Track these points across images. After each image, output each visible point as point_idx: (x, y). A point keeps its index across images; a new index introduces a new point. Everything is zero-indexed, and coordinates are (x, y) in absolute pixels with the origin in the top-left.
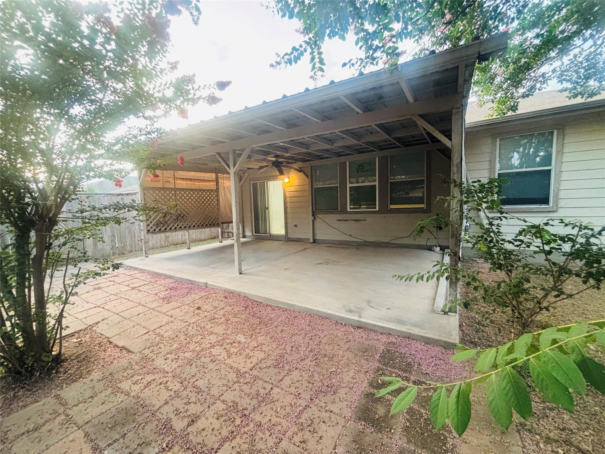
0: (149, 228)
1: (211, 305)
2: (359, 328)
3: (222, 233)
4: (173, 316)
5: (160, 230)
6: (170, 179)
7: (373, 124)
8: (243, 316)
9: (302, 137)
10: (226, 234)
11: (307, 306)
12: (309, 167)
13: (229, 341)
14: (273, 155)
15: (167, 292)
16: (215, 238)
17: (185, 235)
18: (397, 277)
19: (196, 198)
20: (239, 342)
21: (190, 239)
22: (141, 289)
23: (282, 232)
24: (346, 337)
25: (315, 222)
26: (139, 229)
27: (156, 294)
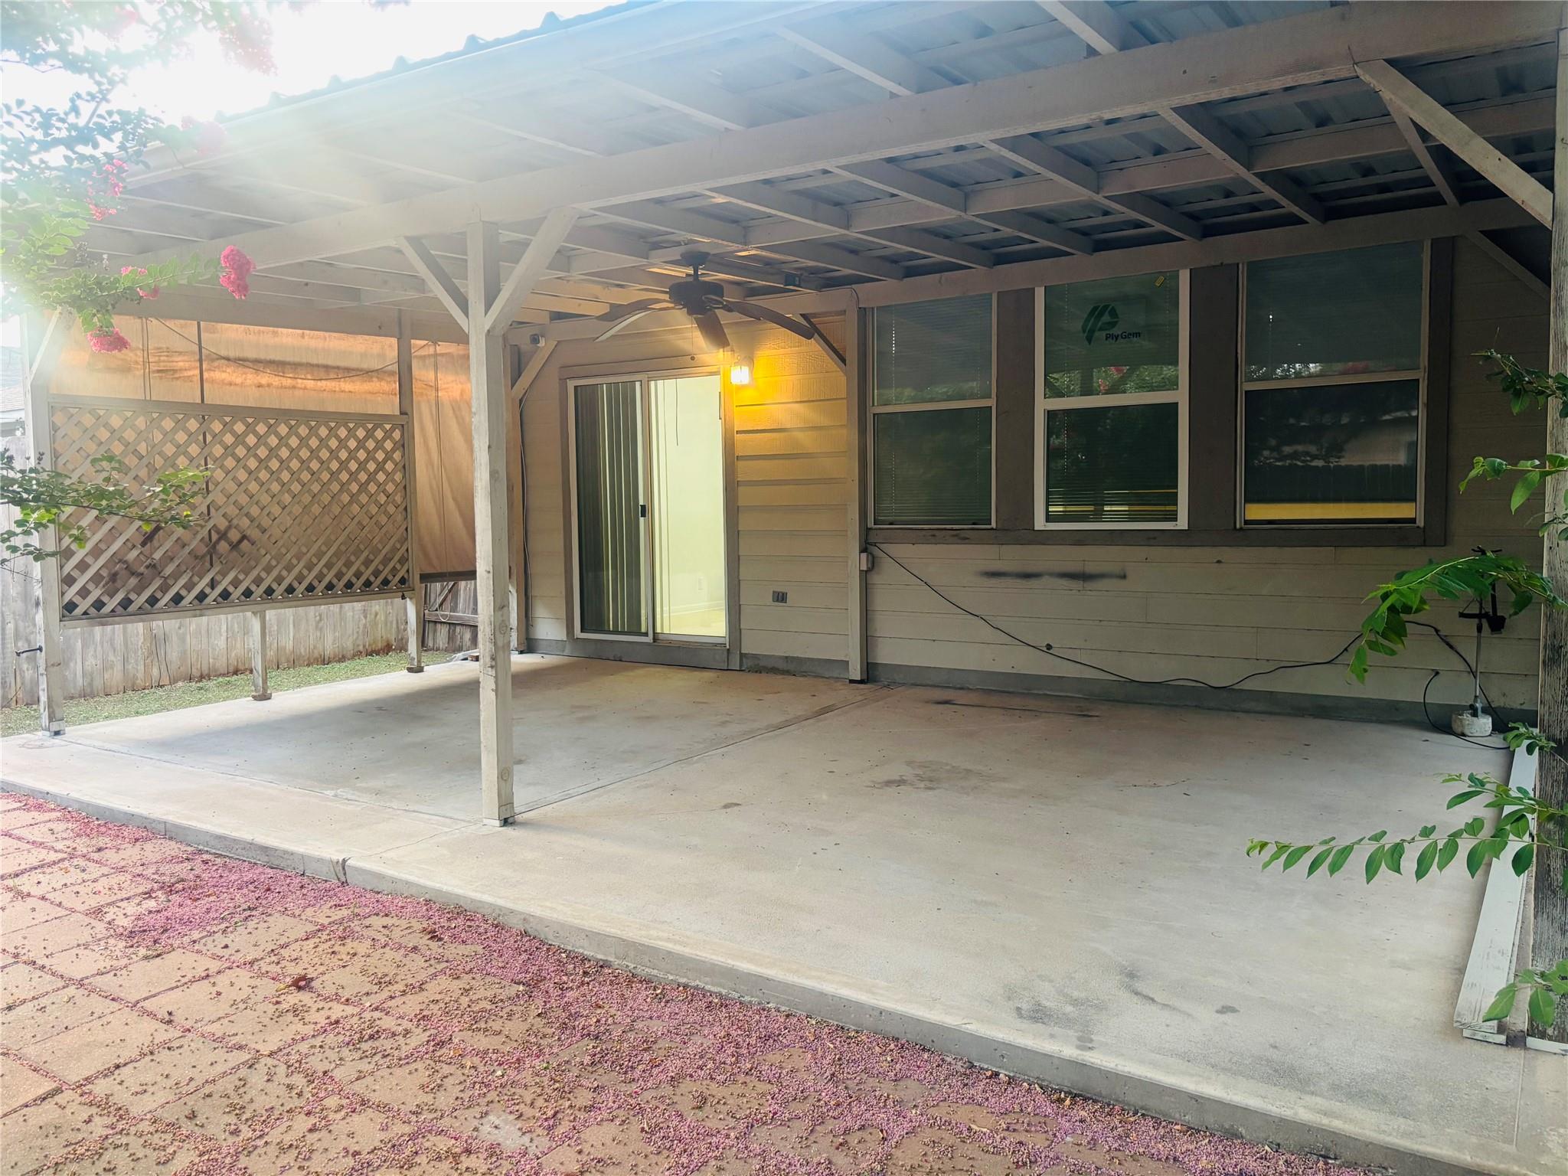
0: (71, 593)
1: (363, 972)
2: (1079, 1097)
3: (425, 625)
4: (178, 1018)
5: (126, 603)
6: (180, 363)
7: (1164, 107)
8: (516, 1028)
9: (820, 166)
10: (442, 632)
11: (829, 988)
12: (853, 317)
13: (442, 1144)
14: (676, 253)
15: (151, 904)
16: (387, 649)
17: (246, 631)
18: (1271, 849)
19: (304, 454)
20: (494, 1151)
21: (270, 654)
22: (26, 883)
23: (712, 625)
24: (1013, 1138)
25: (876, 579)
26: (26, 595)
27: (97, 912)
